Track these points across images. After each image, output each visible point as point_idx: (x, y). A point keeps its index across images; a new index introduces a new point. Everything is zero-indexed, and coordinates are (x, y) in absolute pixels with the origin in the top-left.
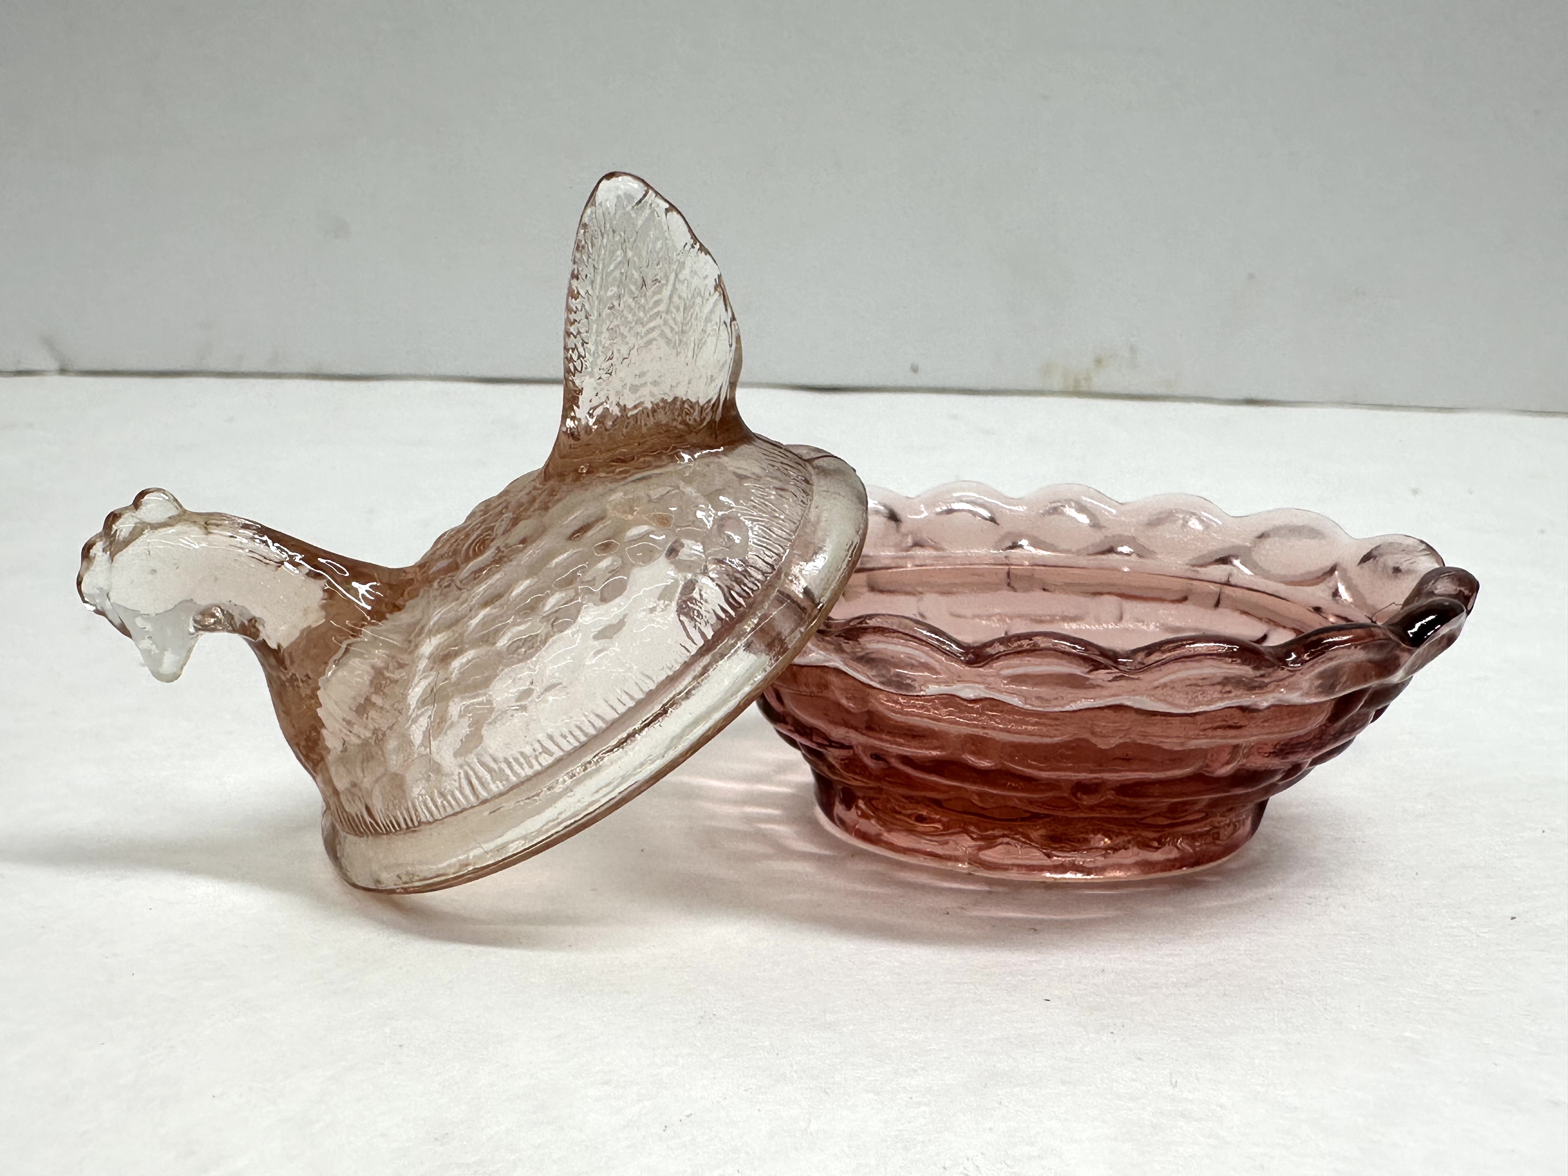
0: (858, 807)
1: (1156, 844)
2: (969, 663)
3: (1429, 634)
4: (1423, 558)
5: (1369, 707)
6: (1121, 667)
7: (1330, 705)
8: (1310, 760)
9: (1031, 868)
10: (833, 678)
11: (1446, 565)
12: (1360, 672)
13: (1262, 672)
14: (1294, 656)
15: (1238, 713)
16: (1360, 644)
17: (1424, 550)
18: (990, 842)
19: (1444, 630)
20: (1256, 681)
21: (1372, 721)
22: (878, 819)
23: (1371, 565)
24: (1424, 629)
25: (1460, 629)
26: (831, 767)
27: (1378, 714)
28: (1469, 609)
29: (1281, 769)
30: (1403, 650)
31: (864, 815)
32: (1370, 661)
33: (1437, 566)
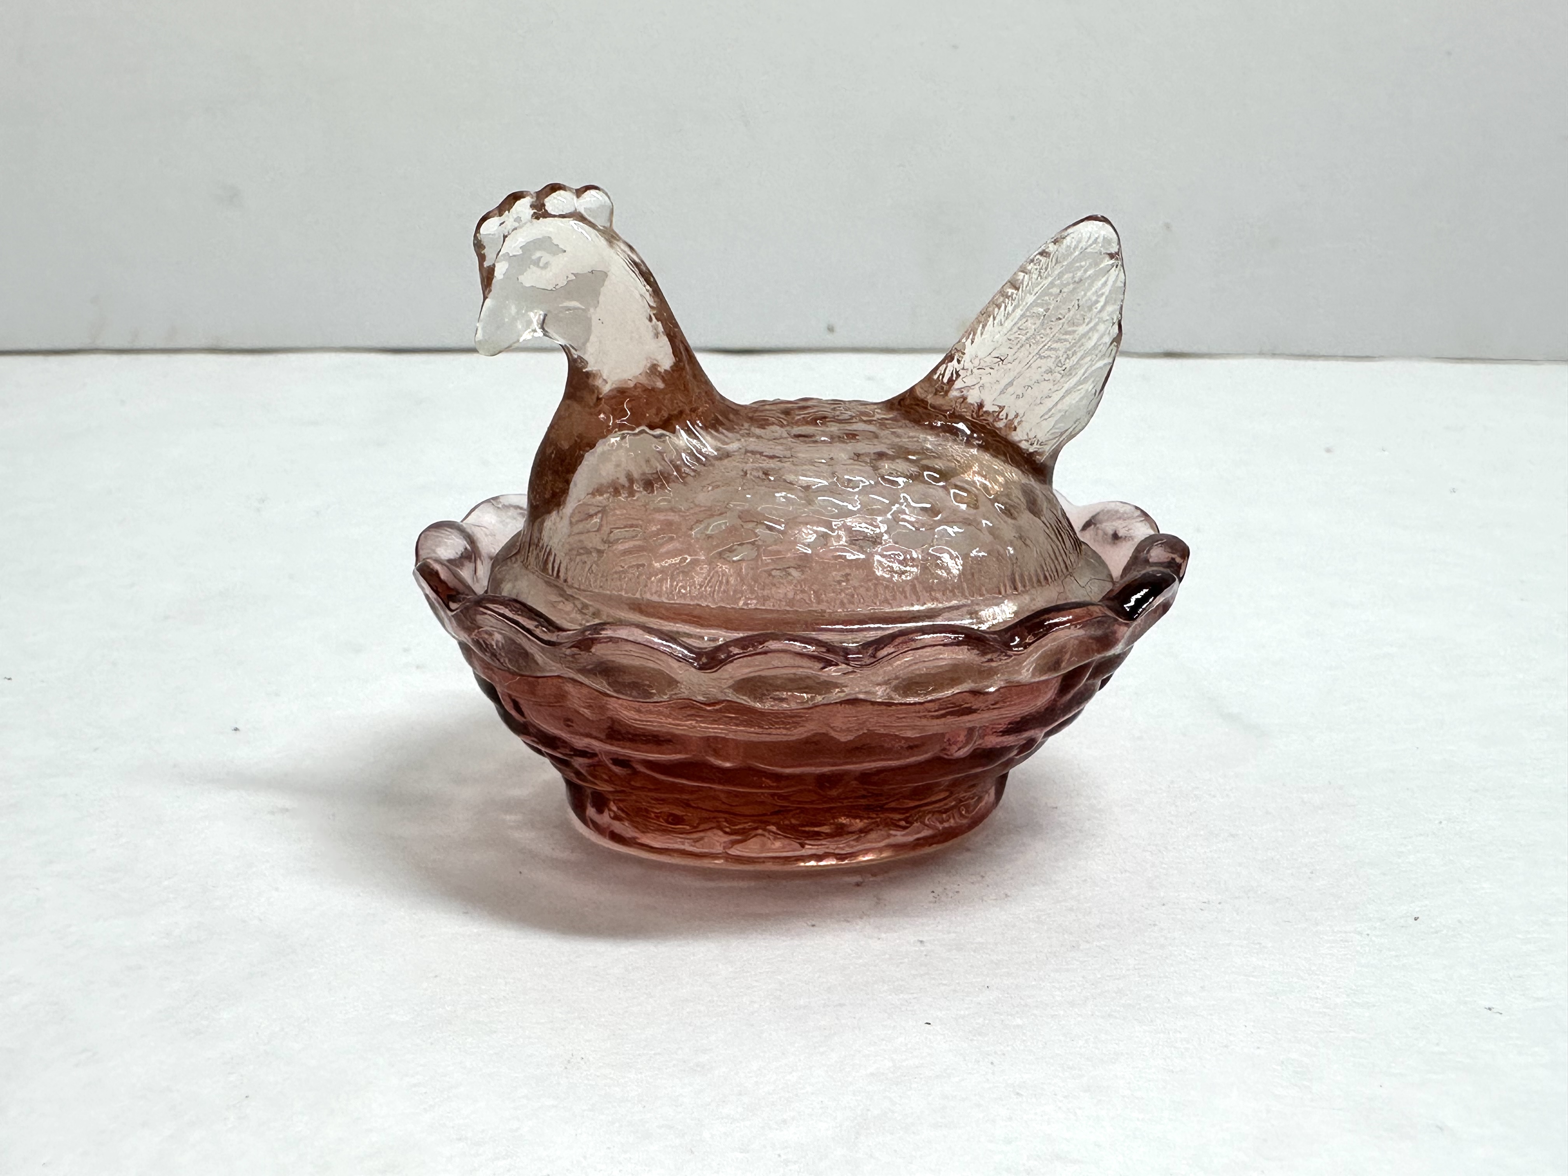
0: (610, 810)
1: (903, 823)
2: (701, 668)
3: (1144, 607)
4: (1139, 525)
5: (1094, 678)
6: (852, 663)
7: (1057, 682)
8: (1043, 735)
9: (787, 859)
10: (569, 688)
11: (1161, 532)
12: (1084, 647)
13: (989, 657)
14: (1017, 639)
15: (969, 697)
16: (1079, 624)
17: (1138, 516)
18: (745, 835)
19: (1160, 600)
20: (984, 667)
21: (1100, 689)
22: (632, 822)
23: (1092, 532)
24: (1140, 603)
25: (1173, 597)
26: (578, 774)
27: (1104, 683)
28: (1181, 576)
29: (1015, 746)
30: (1121, 624)
31: (616, 818)
32: (1091, 637)
33: (1152, 532)
